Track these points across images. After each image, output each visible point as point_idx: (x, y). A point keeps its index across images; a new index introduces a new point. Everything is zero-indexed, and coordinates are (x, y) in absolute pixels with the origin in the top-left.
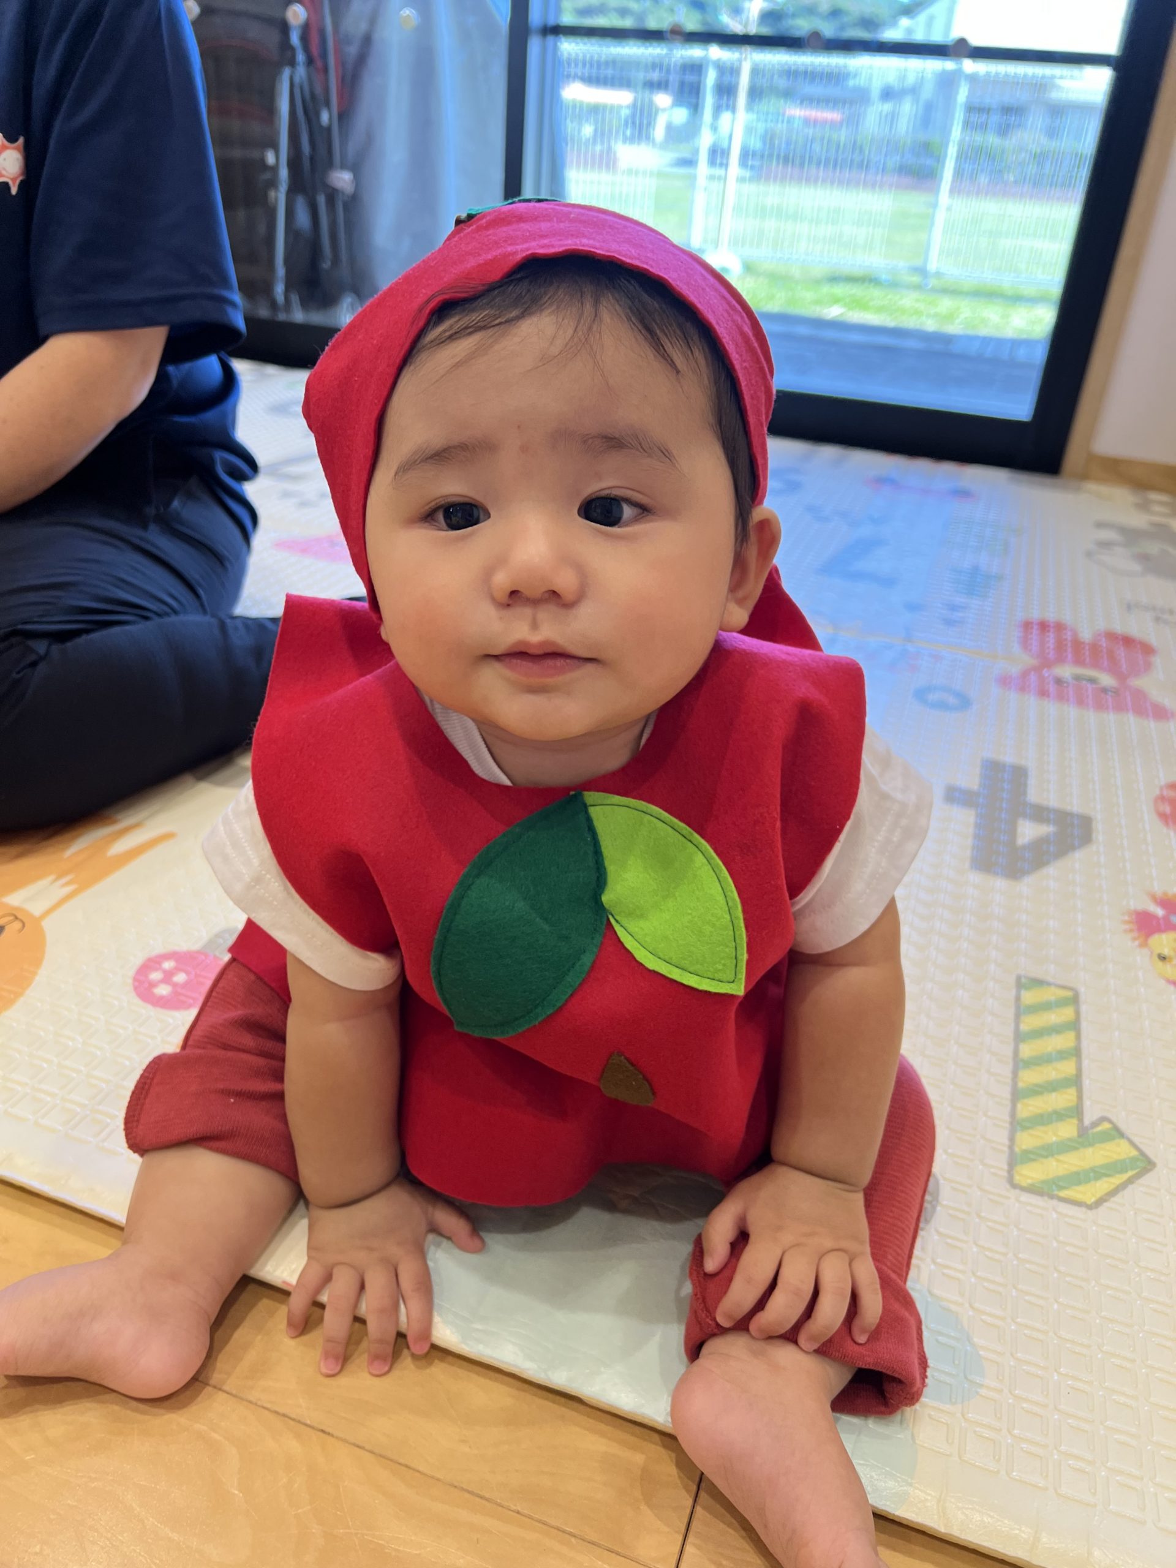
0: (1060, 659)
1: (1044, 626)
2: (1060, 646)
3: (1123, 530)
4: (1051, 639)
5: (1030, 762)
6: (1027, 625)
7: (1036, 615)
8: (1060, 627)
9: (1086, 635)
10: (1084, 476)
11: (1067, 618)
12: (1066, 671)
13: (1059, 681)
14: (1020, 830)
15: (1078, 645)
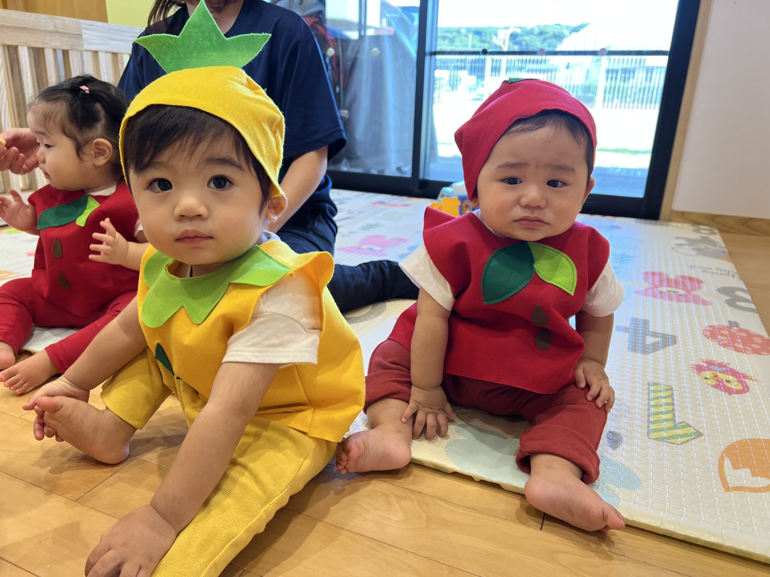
0: (661, 285)
1: (653, 274)
2: (661, 281)
3: (688, 240)
4: (657, 278)
5: (649, 318)
6: (646, 274)
7: (650, 270)
8: (660, 274)
9: (672, 276)
10: (670, 220)
11: (664, 271)
12: (664, 289)
13: (661, 292)
14: (647, 340)
15: (669, 280)
